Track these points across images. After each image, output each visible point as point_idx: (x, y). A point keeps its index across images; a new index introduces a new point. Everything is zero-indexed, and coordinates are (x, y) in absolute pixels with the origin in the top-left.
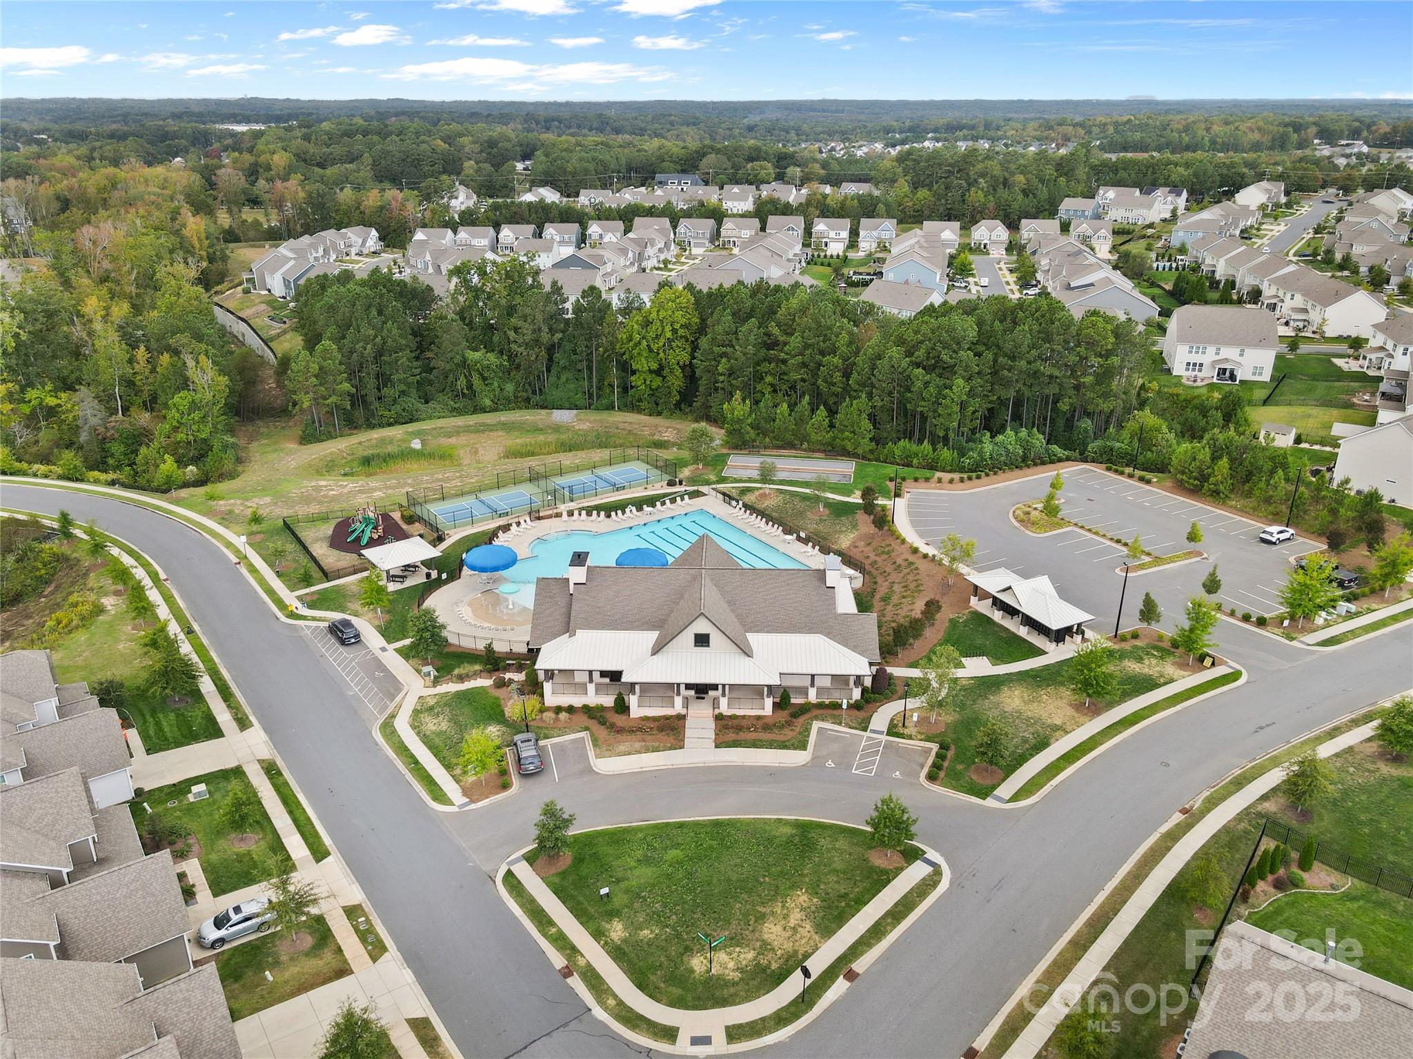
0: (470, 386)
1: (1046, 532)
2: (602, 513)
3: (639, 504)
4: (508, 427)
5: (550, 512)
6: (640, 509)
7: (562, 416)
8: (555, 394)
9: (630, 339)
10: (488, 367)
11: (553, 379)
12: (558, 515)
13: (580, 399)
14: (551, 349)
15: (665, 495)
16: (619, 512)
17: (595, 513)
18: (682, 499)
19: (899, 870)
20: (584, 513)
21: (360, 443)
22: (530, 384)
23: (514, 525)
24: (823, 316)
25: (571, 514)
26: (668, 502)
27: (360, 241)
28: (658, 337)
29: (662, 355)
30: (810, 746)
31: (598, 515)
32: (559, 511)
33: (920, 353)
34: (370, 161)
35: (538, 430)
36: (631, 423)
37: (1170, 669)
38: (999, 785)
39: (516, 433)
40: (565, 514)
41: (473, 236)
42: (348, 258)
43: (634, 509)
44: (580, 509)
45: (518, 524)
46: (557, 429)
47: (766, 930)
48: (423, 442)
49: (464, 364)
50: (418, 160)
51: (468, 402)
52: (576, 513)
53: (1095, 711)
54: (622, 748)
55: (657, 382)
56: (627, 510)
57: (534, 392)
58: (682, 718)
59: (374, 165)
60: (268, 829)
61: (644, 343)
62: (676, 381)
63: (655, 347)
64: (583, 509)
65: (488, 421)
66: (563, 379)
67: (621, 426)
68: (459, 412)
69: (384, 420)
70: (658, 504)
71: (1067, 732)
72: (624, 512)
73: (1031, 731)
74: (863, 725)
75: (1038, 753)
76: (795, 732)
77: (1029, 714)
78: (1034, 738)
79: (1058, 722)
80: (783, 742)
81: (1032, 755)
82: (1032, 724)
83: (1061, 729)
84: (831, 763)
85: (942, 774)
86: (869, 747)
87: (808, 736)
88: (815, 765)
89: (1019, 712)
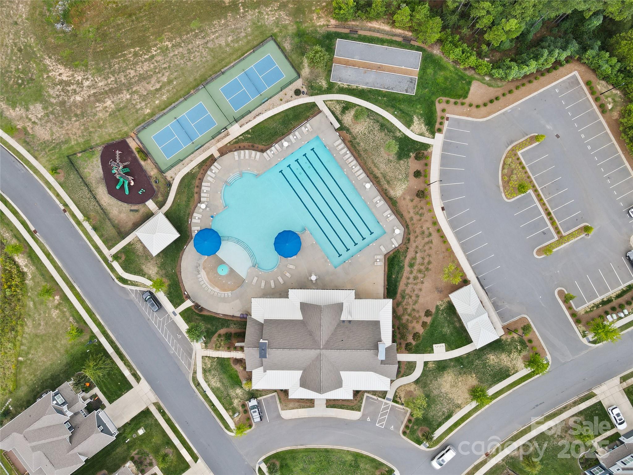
30: (362, 410)
71: (461, 409)
73: (448, 408)
74: (384, 395)
75: (446, 421)
76: (357, 401)
77: (450, 395)
78: (448, 412)
79: (459, 402)
80: (352, 406)
81: (444, 423)
82: (449, 403)
83: (459, 407)
84: (369, 419)
85: (408, 431)
86: (384, 409)
87: (362, 403)
88: (363, 419)
89: (446, 394)
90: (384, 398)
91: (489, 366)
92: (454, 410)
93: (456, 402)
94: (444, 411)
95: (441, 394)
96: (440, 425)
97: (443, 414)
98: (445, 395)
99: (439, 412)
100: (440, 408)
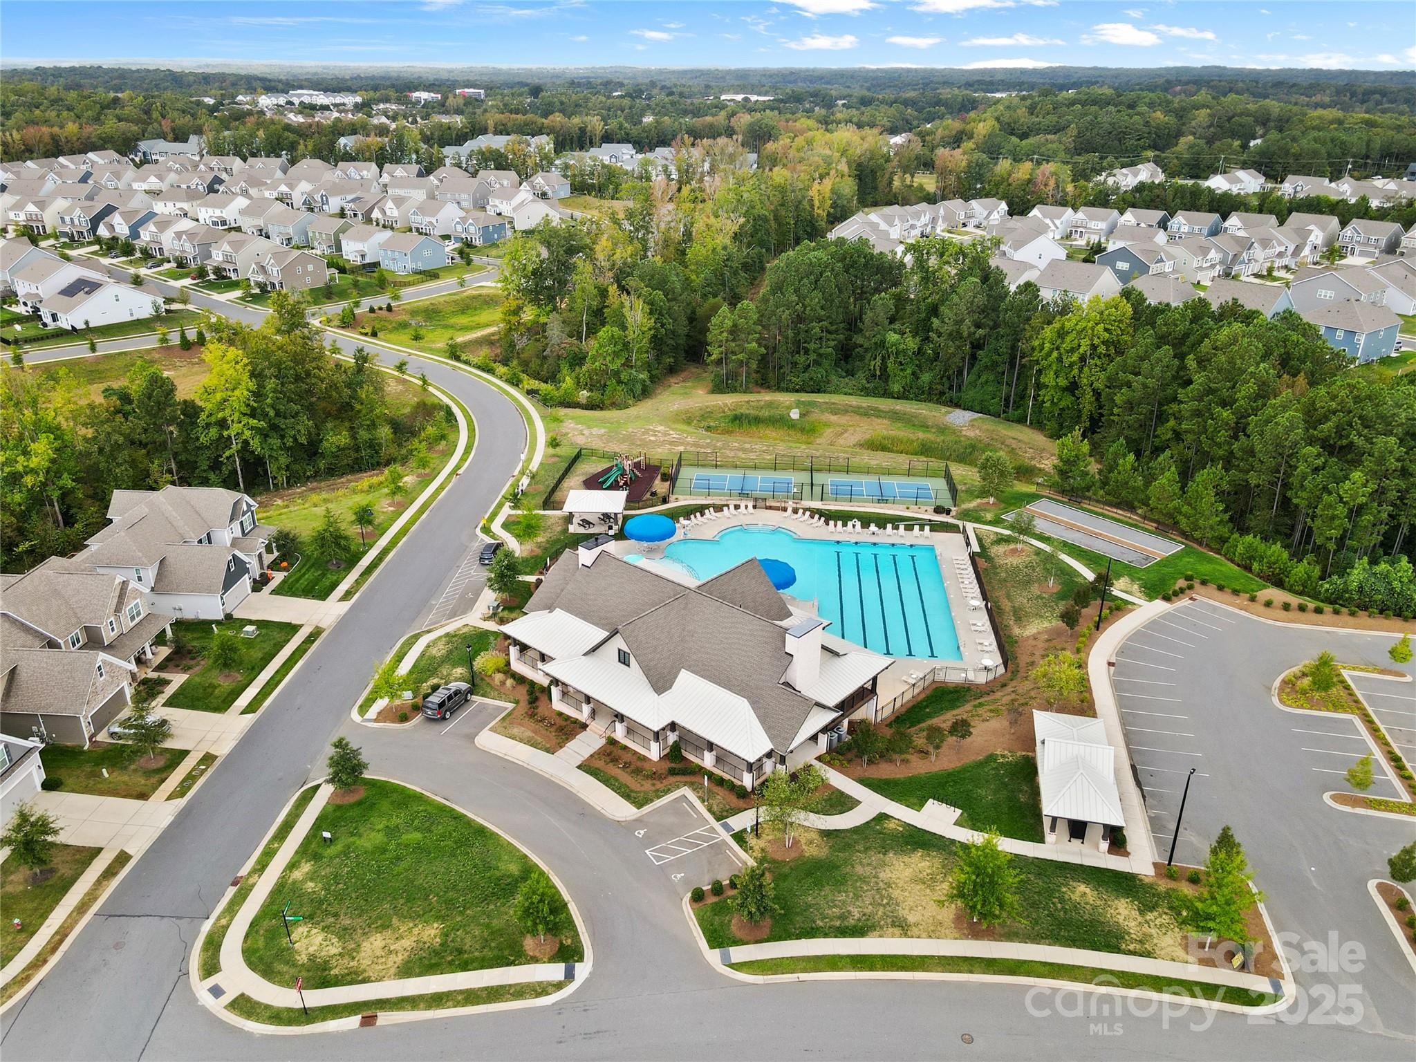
0: (884, 368)
1: (1302, 707)
2: (823, 519)
3: (866, 520)
4: (895, 416)
5: (778, 504)
6: (865, 525)
7: (960, 418)
8: (969, 395)
9: (1042, 347)
10: (904, 351)
11: (972, 377)
12: (785, 509)
13: (995, 405)
14: (977, 346)
15: (902, 519)
16: (840, 523)
17: (817, 516)
18: (922, 529)
19: (535, 960)
20: (808, 513)
21: (748, 402)
22: (949, 378)
23: (732, 507)
24: (1242, 358)
25: (795, 511)
26: (902, 527)
27: (986, 213)
28: (1072, 350)
29: (1075, 372)
30: (647, 809)
31: (819, 519)
32: (786, 505)
33: (1327, 427)
34: (1075, 132)
35: (925, 426)
36: (1020, 441)
37: (1169, 941)
38: (747, 943)
39: (900, 425)
40: (790, 510)
41: (1091, 218)
42: (964, 229)
43: (858, 524)
44: (805, 510)
45: (737, 507)
46: (943, 429)
47: (374, 938)
48: (802, 415)
49: (882, 345)
50: (1124, 133)
51: (879, 385)
52: (801, 511)
53: (975, 933)
54: (516, 731)
55: (1067, 401)
56: (850, 524)
57: (951, 388)
58: (584, 726)
59: (1077, 137)
60: (252, 676)
61: (1055, 354)
62: (1087, 403)
63: (1067, 362)
64: (809, 509)
65: (882, 407)
66: (983, 379)
67: (1008, 441)
68: (867, 392)
69: (791, 386)
70: (889, 526)
71: (906, 935)
72: (845, 525)
73: (867, 911)
74: (725, 814)
75: (836, 937)
76: (653, 788)
77: (896, 893)
78: (859, 920)
79: (911, 919)
80: (632, 791)
81: (826, 936)
82: (881, 905)
83: (904, 928)
84: (642, 832)
85: (712, 900)
86: (699, 837)
87: (659, 797)
88: (627, 827)
89: (889, 885)
90: (718, 820)
91: (1062, 900)
92: (881, 928)
93: (903, 912)
94: (849, 912)
95: (873, 880)
96: (811, 932)
97: (842, 917)
98: (881, 884)
99: (835, 906)
100: (844, 902)
